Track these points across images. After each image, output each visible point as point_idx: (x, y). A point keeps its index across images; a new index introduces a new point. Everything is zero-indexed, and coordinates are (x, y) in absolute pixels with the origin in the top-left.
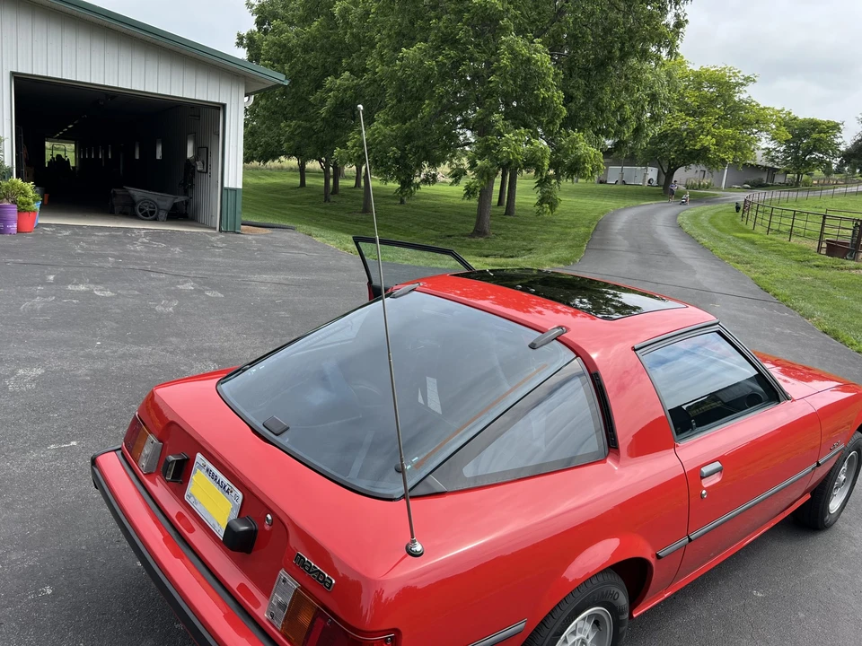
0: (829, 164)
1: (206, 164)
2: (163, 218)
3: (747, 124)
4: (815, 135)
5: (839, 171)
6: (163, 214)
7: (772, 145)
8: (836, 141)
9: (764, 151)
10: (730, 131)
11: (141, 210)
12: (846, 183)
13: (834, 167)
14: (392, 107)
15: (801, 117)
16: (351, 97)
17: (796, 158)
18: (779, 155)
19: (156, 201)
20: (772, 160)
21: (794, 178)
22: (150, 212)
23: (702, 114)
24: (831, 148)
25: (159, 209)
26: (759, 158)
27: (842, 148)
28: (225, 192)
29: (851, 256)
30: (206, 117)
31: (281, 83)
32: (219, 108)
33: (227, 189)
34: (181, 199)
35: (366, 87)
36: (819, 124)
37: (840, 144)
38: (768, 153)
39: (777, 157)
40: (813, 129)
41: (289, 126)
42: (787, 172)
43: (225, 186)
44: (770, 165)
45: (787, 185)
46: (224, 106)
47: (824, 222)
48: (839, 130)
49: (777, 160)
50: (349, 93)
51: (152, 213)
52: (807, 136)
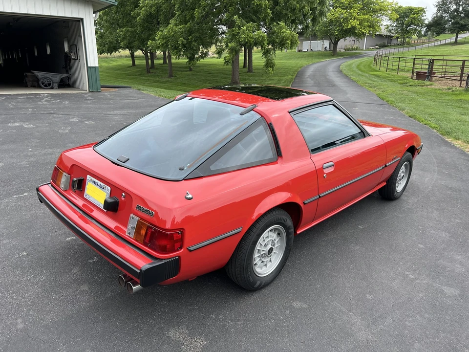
0: (420, 32)
1: (77, 54)
2: (56, 87)
3: (375, 11)
4: (412, 16)
5: (425, 35)
6: (56, 85)
7: (389, 23)
8: (423, 18)
9: (385, 27)
10: (366, 16)
11: (43, 84)
12: (429, 42)
13: (423, 33)
14: (179, 15)
15: (404, 6)
16: (154, 11)
17: (403, 29)
18: (394, 28)
19: (51, 78)
20: (390, 31)
21: (402, 40)
22: (48, 84)
23: (351, 8)
24: (420, 23)
25: (53, 82)
26: (383, 31)
27: (426, 22)
28: (89, 69)
29: (428, 79)
30: (73, 26)
31: (113, 4)
32: (79, 21)
33: (90, 67)
34: (65, 75)
35: (163, 4)
36: (414, 9)
37: (425, 20)
38: (388, 28)
39: (393, 29)
40: (411, 12)
41: (122, 31)
42: (398, 38)
43: (89, 65)
44: (389, 34)
45: (398, 44)
46: (82, 19)
47: (414, 62)
48: (424, 12)
49: (392, 31)
50: (153, 8)
51: (49, 85)
52: (407, 17)
